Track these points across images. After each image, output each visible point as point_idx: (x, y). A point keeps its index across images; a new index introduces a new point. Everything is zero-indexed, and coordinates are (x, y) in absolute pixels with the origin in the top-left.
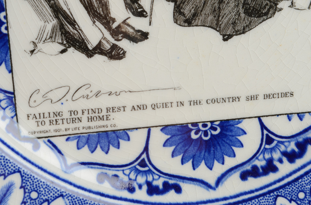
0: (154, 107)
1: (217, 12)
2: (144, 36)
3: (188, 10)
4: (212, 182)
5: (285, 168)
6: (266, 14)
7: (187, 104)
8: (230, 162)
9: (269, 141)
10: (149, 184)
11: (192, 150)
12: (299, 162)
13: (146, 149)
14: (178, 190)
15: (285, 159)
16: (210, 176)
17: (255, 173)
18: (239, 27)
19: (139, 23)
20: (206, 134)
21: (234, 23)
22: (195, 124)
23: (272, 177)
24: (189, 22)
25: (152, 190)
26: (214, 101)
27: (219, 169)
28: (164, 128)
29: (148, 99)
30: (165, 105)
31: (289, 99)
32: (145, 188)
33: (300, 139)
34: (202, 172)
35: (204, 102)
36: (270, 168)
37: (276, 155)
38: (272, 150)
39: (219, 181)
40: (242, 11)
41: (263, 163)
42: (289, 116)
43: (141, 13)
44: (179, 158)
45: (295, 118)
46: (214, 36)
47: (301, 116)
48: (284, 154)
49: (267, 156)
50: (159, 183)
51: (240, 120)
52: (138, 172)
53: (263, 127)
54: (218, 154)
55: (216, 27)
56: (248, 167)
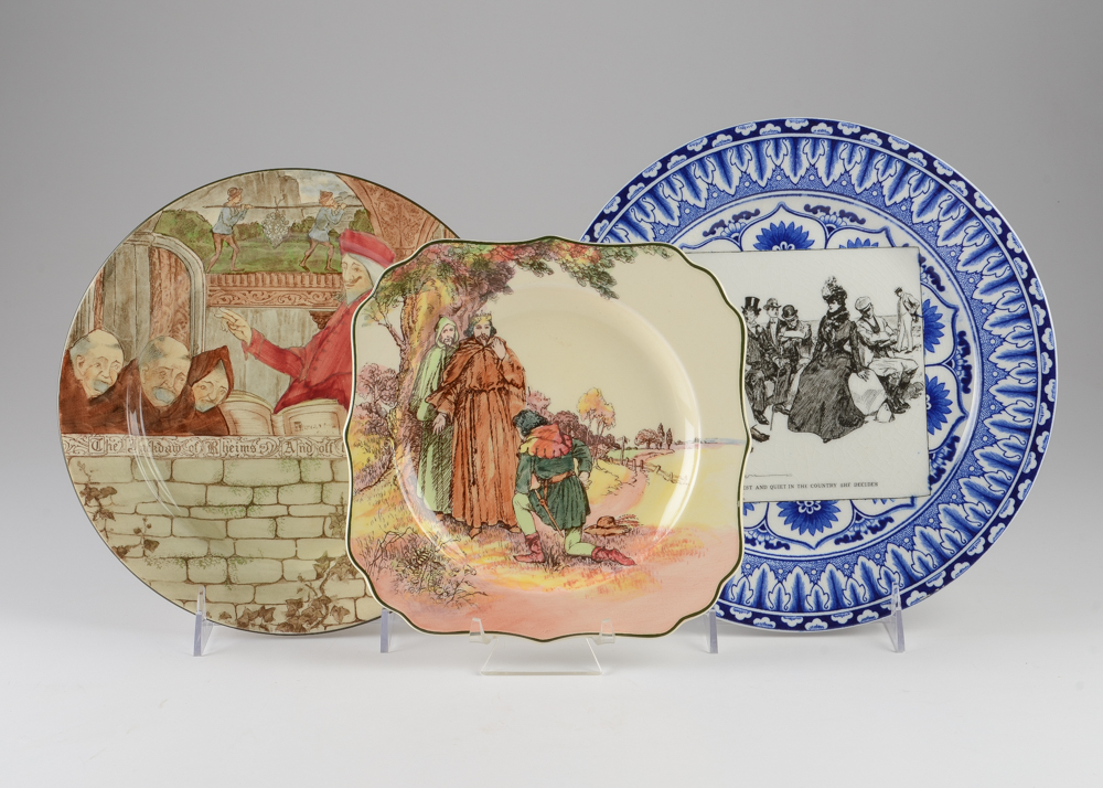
0: (772, 487)
1: (819, 422)
2: (766, 438)
3: (798, 421)
4: (813, 545)
5: (868, 537)
6: (856, 425)
7: (796, 487)
8: (827, 532)
9: (858, 518)
10: (767, 542)
11: (799, 520)
12: (879, 534)
13: (766, 518)
14: (787, 547)
15: (869, 532)
16: (812, 540)
17: (846, 540)
18: (836, 434)
19: (763, 429)
20: (810, 510)
21: (832, 431)
22: (802, 502)
23: (858, 543)
24: (799, 429)
25: (768, 546)
26: (816, 486)
27: (819, 536)
28: (780, 504)
29: (768, 482)
30: (780, 487)
31: (875, 488)
32: (763, 544)
33: (882, 518)
34: (806, 537)
35: (809, 486)
36: (858, 536)
37: (863, 529)
38: (860, 525)
39: (818, 544)
40: (838, 422)
41: (853, 534)
42: (875, 501)
43: (764, 422)
44: (790, 525)
45: (879, 502)
46: (817, 439)
47: (884, 501)
48: (869, 528)
49: (856, 529)
50: (774, 542)
51: (836, 501)
52: (759, 533)
53: (854, 507)
54: (819, 525)
55: (818, 432)
56: (841, 536)
